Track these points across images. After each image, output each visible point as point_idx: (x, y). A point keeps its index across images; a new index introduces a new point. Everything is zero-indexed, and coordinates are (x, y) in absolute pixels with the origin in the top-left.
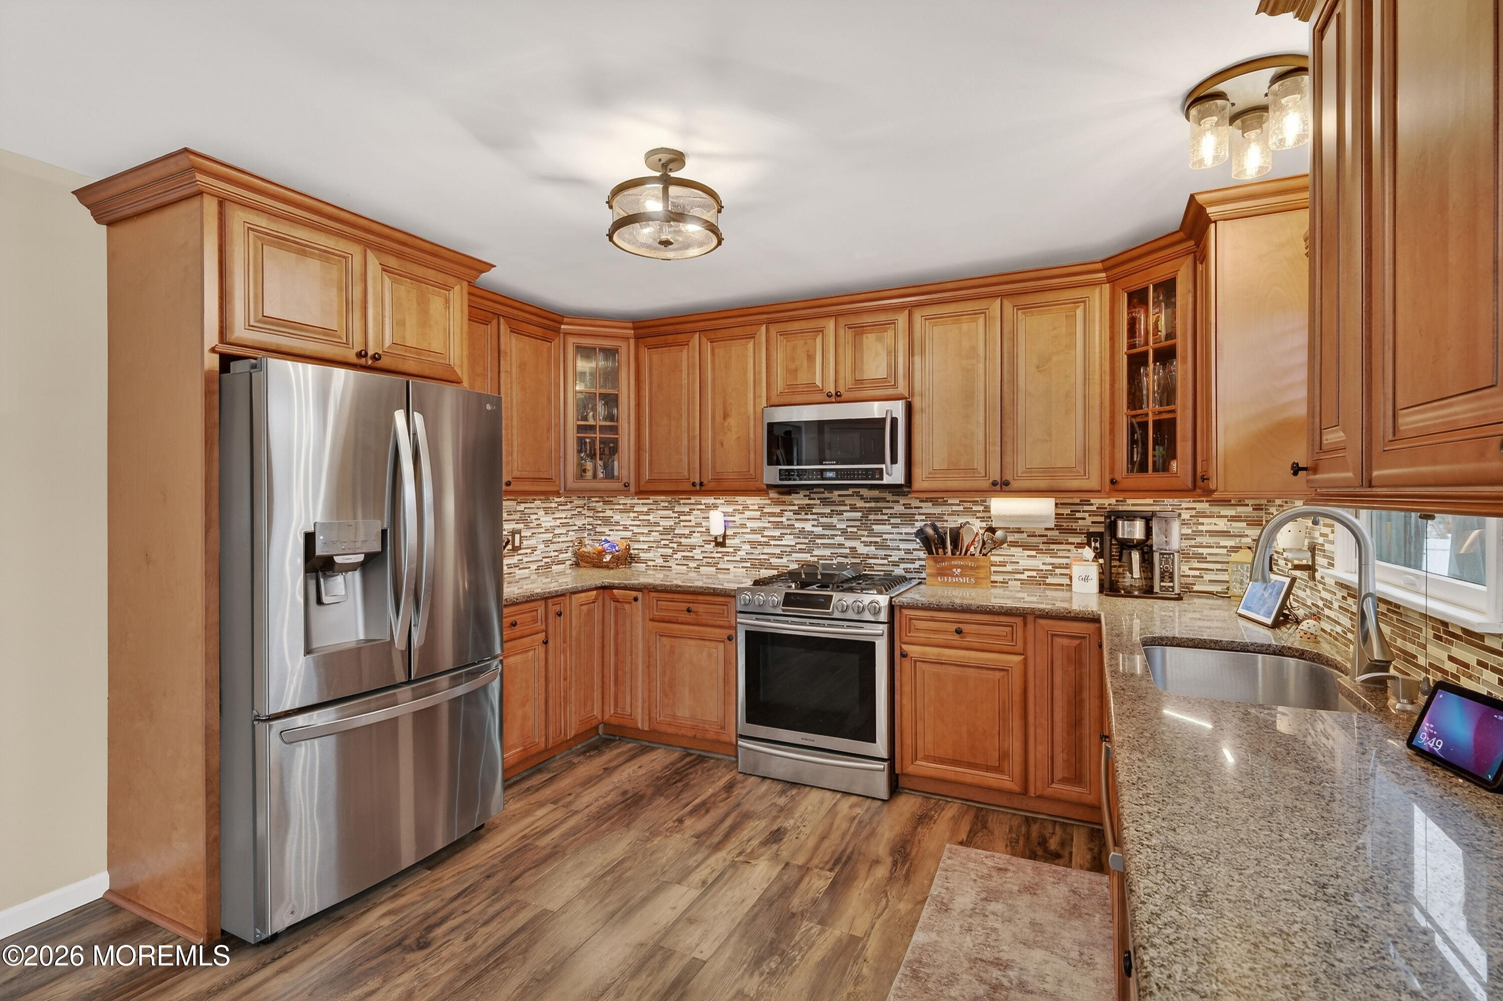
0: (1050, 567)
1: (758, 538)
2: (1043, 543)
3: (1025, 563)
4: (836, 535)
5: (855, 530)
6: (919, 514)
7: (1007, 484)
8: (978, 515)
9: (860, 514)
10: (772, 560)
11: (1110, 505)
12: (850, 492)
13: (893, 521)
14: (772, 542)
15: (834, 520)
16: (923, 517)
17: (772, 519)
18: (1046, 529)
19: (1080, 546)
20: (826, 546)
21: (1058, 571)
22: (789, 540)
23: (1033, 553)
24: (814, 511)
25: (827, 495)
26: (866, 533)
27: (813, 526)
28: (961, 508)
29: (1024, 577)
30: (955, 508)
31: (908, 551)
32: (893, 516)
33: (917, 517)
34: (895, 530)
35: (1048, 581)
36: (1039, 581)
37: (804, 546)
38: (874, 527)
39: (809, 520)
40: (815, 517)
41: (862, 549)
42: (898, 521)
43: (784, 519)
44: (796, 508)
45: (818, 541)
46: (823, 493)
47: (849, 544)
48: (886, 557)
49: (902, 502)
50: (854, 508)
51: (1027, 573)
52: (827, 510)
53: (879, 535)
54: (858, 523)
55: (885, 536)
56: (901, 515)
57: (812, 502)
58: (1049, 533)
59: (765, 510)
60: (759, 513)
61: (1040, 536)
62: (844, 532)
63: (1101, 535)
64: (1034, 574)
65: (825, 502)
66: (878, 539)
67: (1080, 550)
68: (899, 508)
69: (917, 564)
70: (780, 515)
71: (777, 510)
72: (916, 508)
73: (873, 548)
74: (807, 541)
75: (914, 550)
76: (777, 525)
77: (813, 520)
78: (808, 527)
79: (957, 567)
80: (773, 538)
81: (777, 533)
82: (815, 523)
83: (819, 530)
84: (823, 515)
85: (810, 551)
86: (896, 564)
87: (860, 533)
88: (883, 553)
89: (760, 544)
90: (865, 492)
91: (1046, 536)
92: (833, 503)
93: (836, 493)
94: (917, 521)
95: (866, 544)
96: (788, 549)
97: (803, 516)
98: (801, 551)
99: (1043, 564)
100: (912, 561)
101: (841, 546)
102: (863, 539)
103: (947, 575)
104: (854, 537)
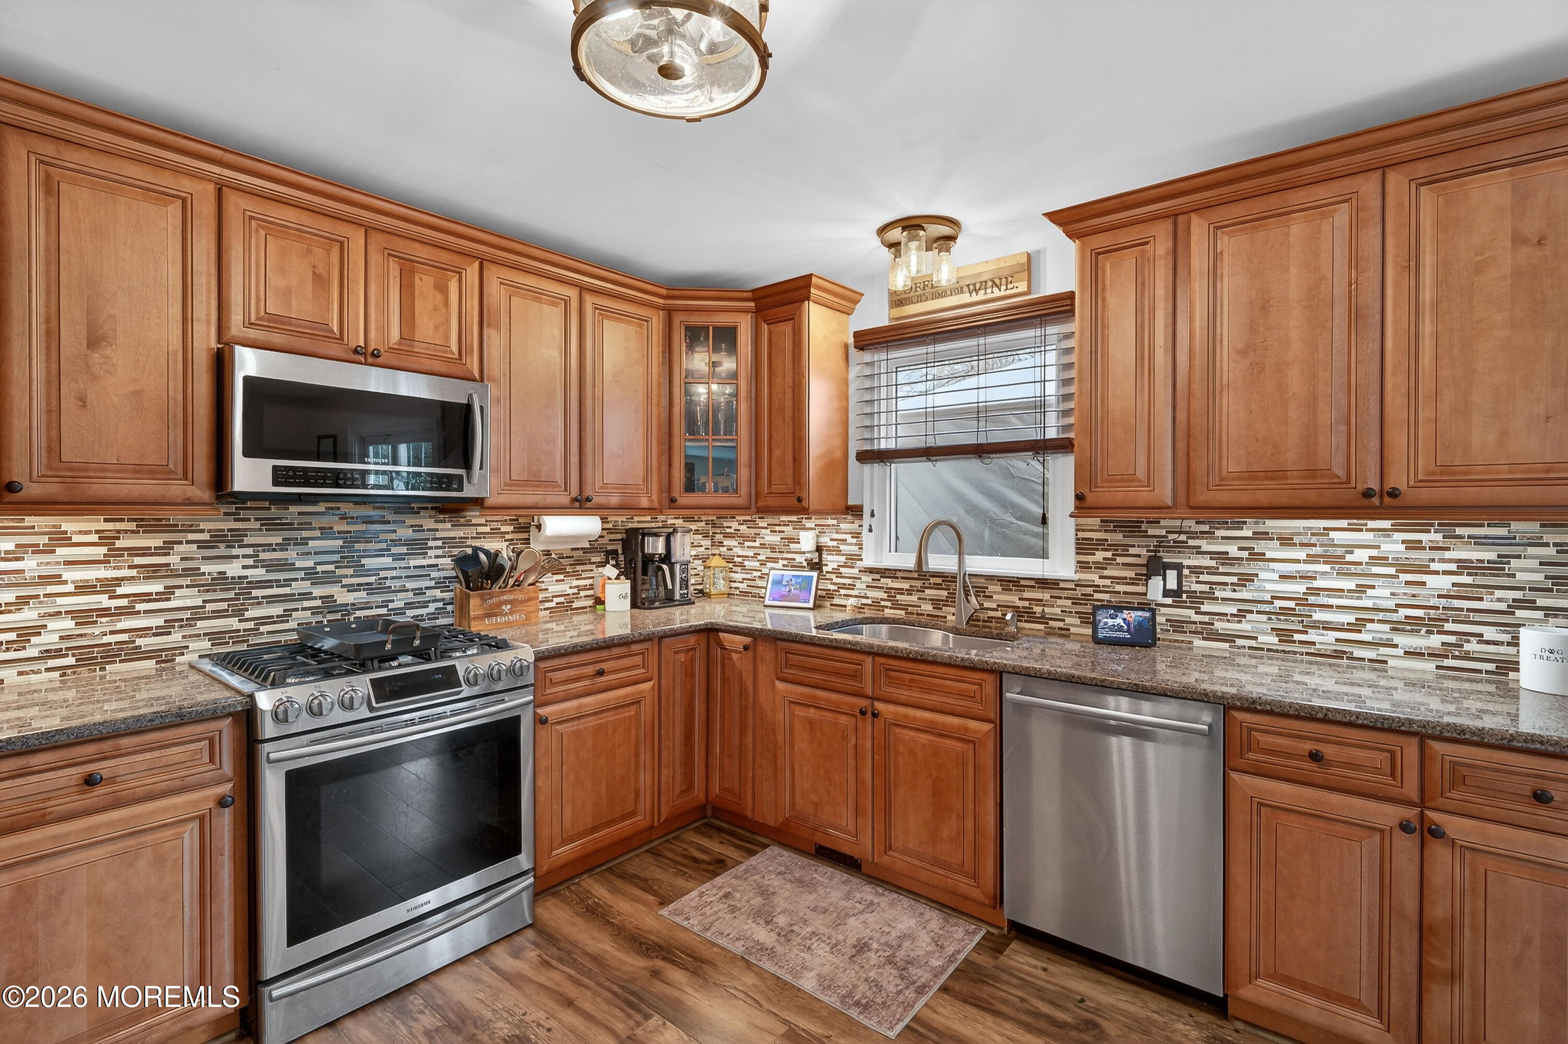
0: (575, 590)
1: (104, 601)
2: (570, 565)
3: (555, 589)
4: (296, 580)
5: (331, 567)
6: (435, 539)
7: (589, 500)
8: (507, 537)
9: (340, 542)
10: (139, 642)
11: (622, 522)
12: (321, 508)
13: (395, 550)
14: (140, 607)
15: (291, 554)
16: (439, 543)
17: (138, 561)
18: (573, 549)
19: (603, 564)
20: (273, 600)
21: (583, 593)
22: (187, 598)
23: (561, 577)
24: (246, 540)
25: (274, 511)
26: (350, 571)
27: (244, 567)
28: (487, 529)
29: (553, 604)
30: (481, 529)
31: (419, 592)
32: (396, 542)
33: (431, 543)
34: (403, 564)
35: (575, 605)
36: (565, 608)
37: (223, 606)
38: (364, 561)
39: (237, 557)
40: (250, 551)
41: (343, 597)
42: (404, 550)
43: (173, 559)
44: (205, 536)
45: (255, 593)
46: (269, 509)
47: (318, 591)
48: (385, 604)
49: (409, 522)
50: (326, 532)
51: (556, 600)
52: (276, 539)
53: (375, 572)
54: (336, 557)
55: (383, 574)
56: (408, 543)
57: (239, 525)
58: (575, 554)
59: (119, 544)
60: (103, 550)
61: (567, 557)
62: (311, 575)
63: (615, 552)
64: (562, 599)
65: (271, 525)
66: (372, 579)
67: (600, 569)
68: (405, 533)
69: (432, 608)
70: (166, 549)
71: (155, 541)
72: (428, 530)
73: (363, 594)
74: (231, 595)
75: (427, 588)
76: (152, 572)
77: (244, 556)
78: (233, 569)
79: (506, 602)
80: (146, 597)
81: (156, 587)
82: (250, 562)
83: (259, 573)
84: (268, 547)
85: (238, 613)
86: (400, 612)
87: (339, 572)
88: (379, 599)
89: (104, 612)
90: (346, 508)
91: (572, 557)
92: (289, 526)
93: (294, 509)
94: (431, 548)
95: (351, 588)
96: (188, 614)
97: (222, 550)
98: (218, 614)
99: (570, 588)
100: (425, 605)
101: (307, 596)
102: (345, 581)
103: (495, 615)
104: (330, 579)
